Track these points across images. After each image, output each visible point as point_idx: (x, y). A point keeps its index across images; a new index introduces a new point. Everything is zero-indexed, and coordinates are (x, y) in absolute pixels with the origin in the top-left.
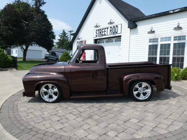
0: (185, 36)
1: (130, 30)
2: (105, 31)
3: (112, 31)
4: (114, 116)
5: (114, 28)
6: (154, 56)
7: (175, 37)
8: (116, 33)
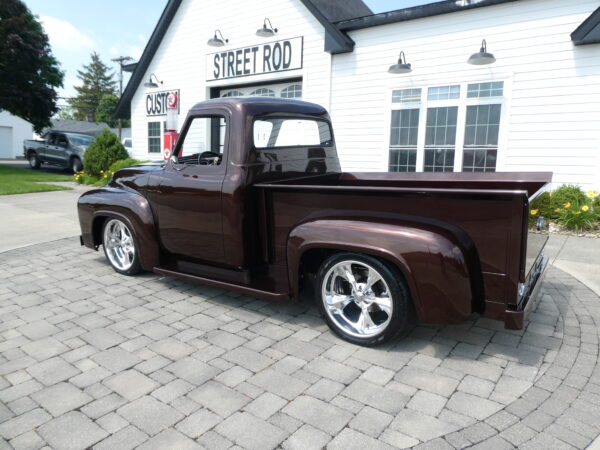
0: (500, 84)
1: (332, 58)
2: (247, 61)
3: (271, 60)
4: (302, 362)
5: (277, 49)
6: (407, 147)
7: (471, 87)
8: (286, 66)
